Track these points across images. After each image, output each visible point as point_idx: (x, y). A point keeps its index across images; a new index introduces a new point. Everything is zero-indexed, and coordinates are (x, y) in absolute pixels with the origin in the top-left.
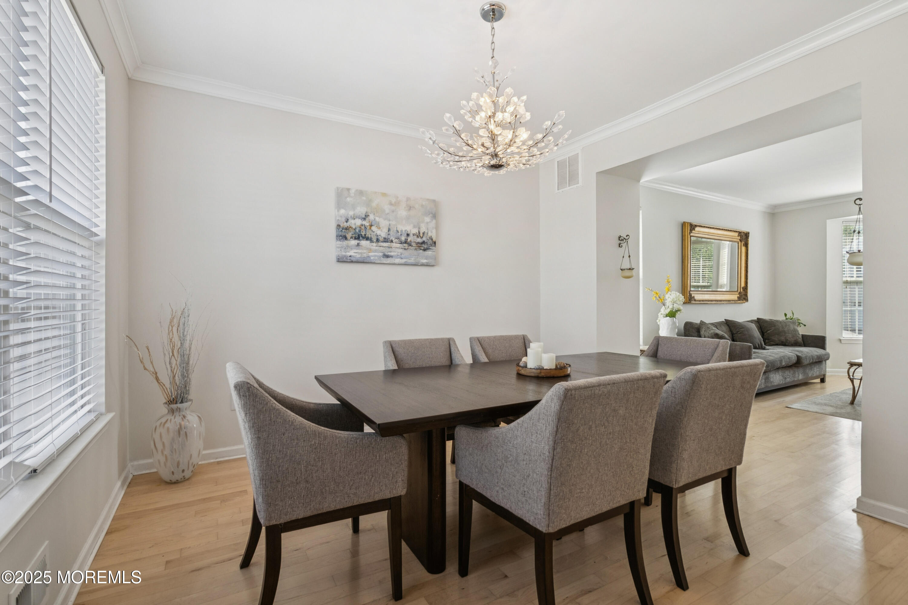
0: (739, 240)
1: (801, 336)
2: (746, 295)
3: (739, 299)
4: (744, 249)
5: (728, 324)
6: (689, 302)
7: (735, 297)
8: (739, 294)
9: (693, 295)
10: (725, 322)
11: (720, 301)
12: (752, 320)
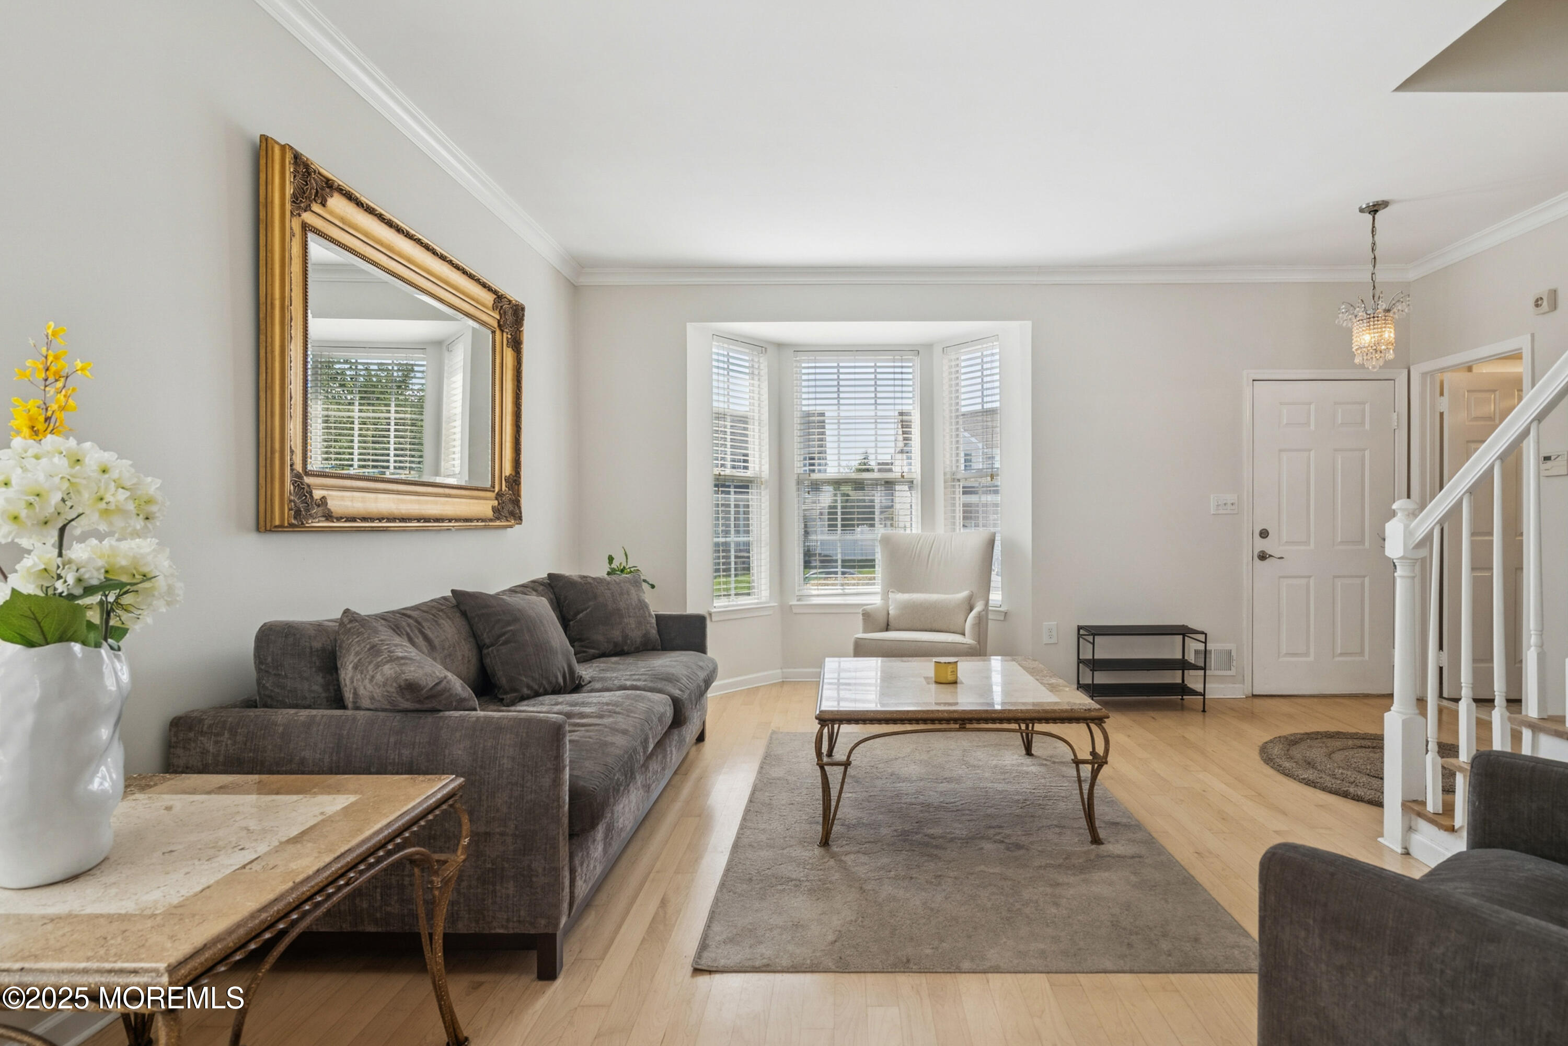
0: (496, 325)
1: (654, 621)
2: (516, 502)
3: (498, 513)
4: (509, 354)
5: (462, 608)
6: (291, 525)
7: (484, 507)
8: (496, 499)
9: (317, 494)
10: (454, 601)
11: (437, 520)
12: (533, 582)
